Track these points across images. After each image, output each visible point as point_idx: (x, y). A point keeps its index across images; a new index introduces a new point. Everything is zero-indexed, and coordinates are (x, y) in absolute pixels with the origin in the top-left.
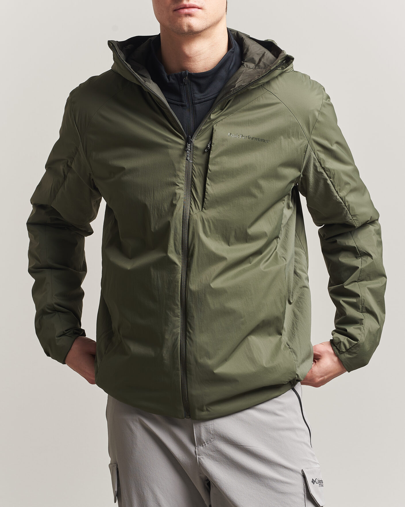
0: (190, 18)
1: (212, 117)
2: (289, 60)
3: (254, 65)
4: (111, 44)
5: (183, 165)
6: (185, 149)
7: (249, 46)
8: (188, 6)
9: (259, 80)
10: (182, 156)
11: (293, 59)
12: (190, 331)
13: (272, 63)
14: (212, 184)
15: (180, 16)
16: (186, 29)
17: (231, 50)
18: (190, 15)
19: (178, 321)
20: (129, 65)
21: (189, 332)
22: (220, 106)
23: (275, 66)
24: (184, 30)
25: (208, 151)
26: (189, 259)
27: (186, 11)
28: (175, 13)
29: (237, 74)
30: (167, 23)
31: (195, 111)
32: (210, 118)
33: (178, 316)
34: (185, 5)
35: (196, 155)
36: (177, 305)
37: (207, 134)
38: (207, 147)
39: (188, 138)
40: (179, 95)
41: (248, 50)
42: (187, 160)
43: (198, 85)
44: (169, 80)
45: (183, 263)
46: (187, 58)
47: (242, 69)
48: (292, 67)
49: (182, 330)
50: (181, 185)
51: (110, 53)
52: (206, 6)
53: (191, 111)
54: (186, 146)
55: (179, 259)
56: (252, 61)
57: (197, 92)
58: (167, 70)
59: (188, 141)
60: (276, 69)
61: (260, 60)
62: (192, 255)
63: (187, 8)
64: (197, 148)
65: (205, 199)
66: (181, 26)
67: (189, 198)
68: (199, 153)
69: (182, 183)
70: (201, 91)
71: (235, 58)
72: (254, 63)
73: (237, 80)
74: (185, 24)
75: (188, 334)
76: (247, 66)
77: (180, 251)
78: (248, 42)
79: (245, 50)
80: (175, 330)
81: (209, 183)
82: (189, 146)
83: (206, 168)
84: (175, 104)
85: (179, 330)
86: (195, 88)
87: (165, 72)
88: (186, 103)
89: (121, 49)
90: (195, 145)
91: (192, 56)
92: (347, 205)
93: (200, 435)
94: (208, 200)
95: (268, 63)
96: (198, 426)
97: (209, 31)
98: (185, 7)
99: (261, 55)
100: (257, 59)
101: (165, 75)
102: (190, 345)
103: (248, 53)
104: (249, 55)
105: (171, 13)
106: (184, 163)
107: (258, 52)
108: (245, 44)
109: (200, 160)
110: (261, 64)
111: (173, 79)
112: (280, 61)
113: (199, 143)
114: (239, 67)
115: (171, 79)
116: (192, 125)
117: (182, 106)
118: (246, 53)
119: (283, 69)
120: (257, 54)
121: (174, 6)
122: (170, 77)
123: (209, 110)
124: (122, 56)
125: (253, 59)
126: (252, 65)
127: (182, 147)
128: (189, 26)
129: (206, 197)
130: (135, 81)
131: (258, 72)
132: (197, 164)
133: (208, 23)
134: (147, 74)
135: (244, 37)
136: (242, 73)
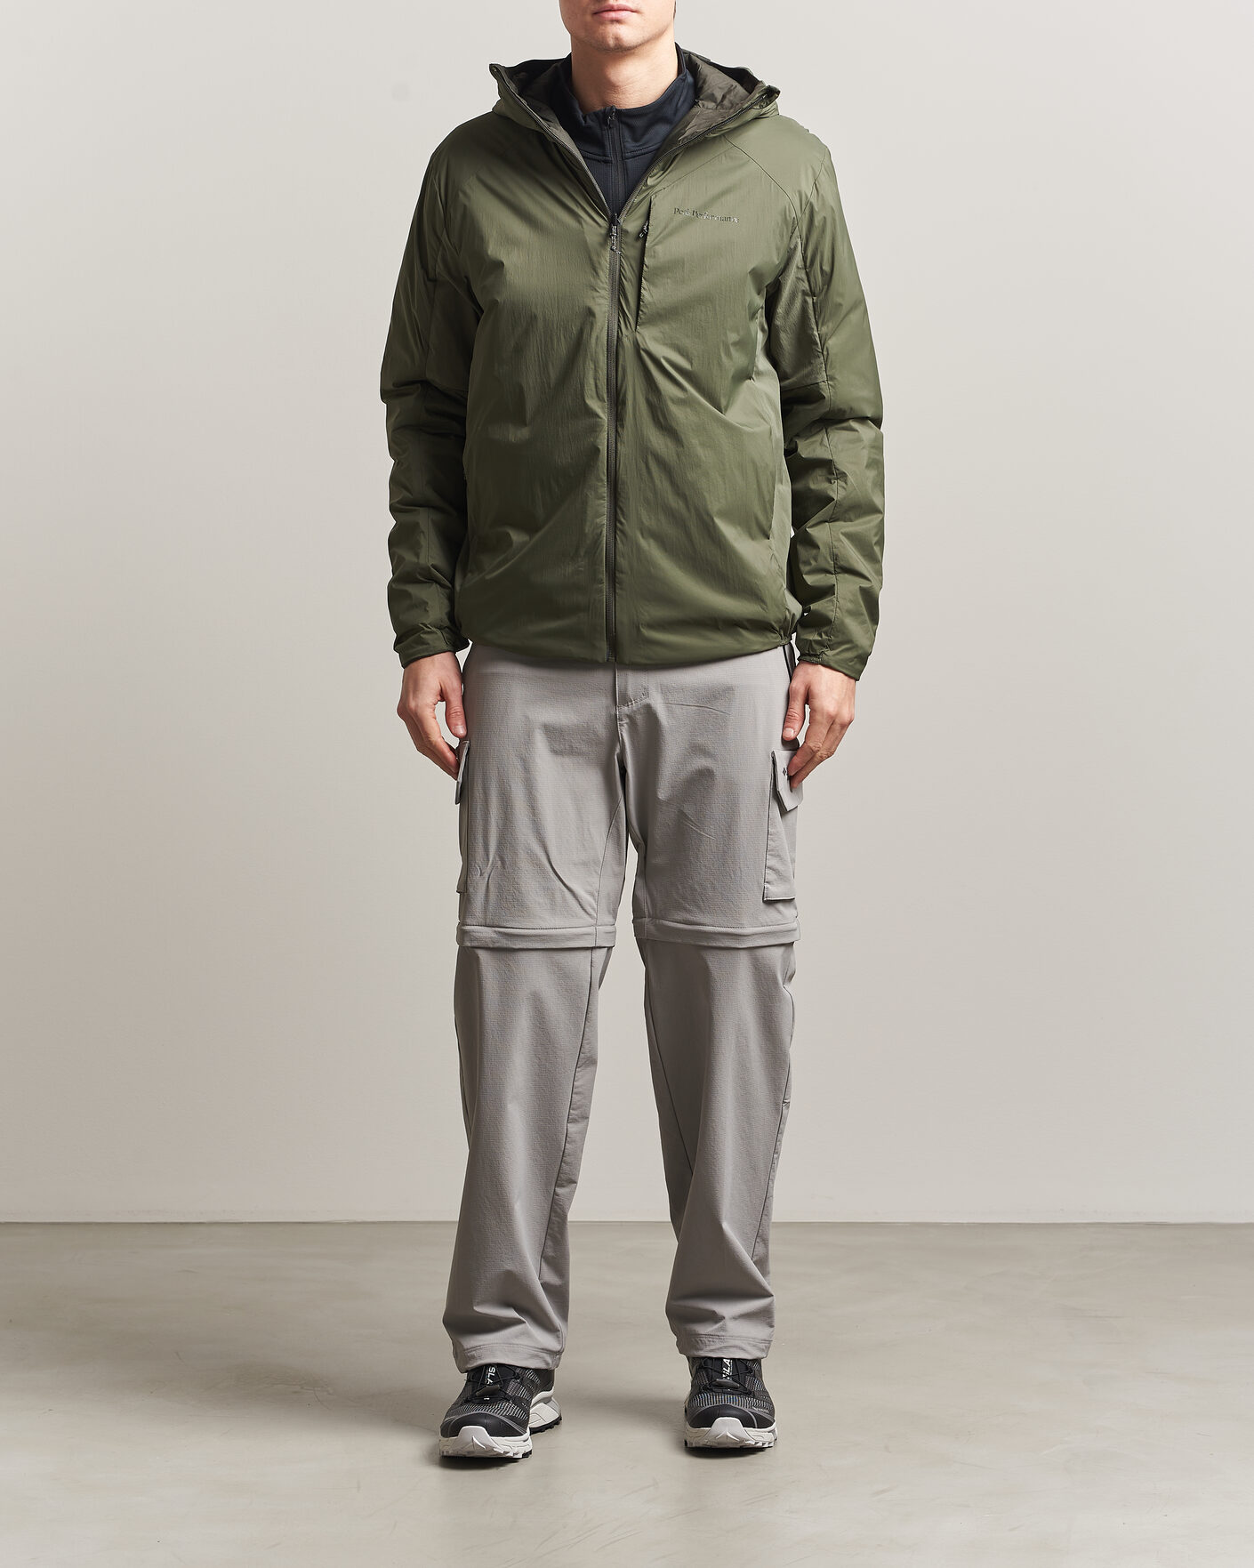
0: (618, 26)
1: (650, 182)
2: (772, 93)
3: (714, 104)
4: (495, 70)
5: (605, 259)
6: (609, 234)
7: (707, 76)
8: (616, 8)
9: (723, 123)
10: (603, 244)
11: (778, 92)
12: (623, 520)
13: (743, 99)
14: (651, 288)
15: (602, 23)
16: (611, 42)
17: (680, 76)
18: (618, 21)
19: (604, 506)
20: (523, 101)
21: (621, 523)
22: (661, 164)
23: (749, 103)
24: (609, 45)
25: (643, 235)
26: (620, 408)
27: (613, 15)
28: (596, 17)
29: (688, 117)
30: (582, 34)
31: (625, 170)
32: (646, 185)
33: (603, 498)
34: (612, 7)
35: (626, 243)
36: (602, 481)
37: (643, 209)
38: (642, 230)
39: (613, 217)
40: (601, 145)
41: (704, 82)
42: (612, 249)
43: (631, 128)
44: (586, 122)
45: (610, 414)
46: (613, 87)
47: (696, 110)
48: (776, 109)
49: (609, 519)
50: (603, 292)
51: (494, 83)
52: (644, 9)
53: (619, 170)
54: (610, 230)
55: (603, 408)
56: (712, 98)
57: (629, 140)
58: (582, 108)
59: (612, 221)
60: (750, 107)
61: (724, 97)
62: (624, 403)
63: (614, 11)
64: (627, 232)
65: (640, 312)
66: (604, 39)
67: (617, 311)
68: (630, 240)
69: (604, 289)
70: (635, 140)
71: (686, 93)
72: (715, 102)
73: (686, 126)
74: (611, 35)
75: (618, 524)
76: (703, 106)
77: (605, 396)
78: (704, 68)
79: (701, 83)
80: (598, 520)
81: (646, 287)
82: (614, 230)
83: (642, 263)
84: (595, 160)
85: (604, 520)
86: (626, 133)
87: (580, 111)
88: (611, 157)
89: (511, 78)
90: (624, 227)
91: (620, 84)
92: (825, 353)
93: (626, 689)
94: (645, 314)
95: (737, 101)
96: (623, 673)
97: (647, 47)
98: (612, 9)
99: (726, 90)
100: (719, 96)
101: (580, 114)
102: (622, 541)
103: (706, 87)
104: (707, 90)
105: (589, 18)
106: (607, 255)
107: (720, 85)
108: (701, 74)
109: (632, 252)
110: (726, 102)
111: (592, 121)
112: (757, 95)
113: (631, 224)
114: (692, 107)
115: (589, 121)
116: (621, 191)
117: (606, 162)
118: (702, 88)
119: (761, 107)
120: (720, 88)
121: (593, 8)
122: (588, 117)
123: (646, 171)
124: (512, 87)
125: (713, 95)
126: (711, 105)
127: (603, 231)
128: (617, 39)
129: (642, 308)
130: (533, 127)
131: (721, 114)
132: (626, 257)
133: (647, 35)
134: (553, 117)
135: (699, 62)
136: (694, 116)
